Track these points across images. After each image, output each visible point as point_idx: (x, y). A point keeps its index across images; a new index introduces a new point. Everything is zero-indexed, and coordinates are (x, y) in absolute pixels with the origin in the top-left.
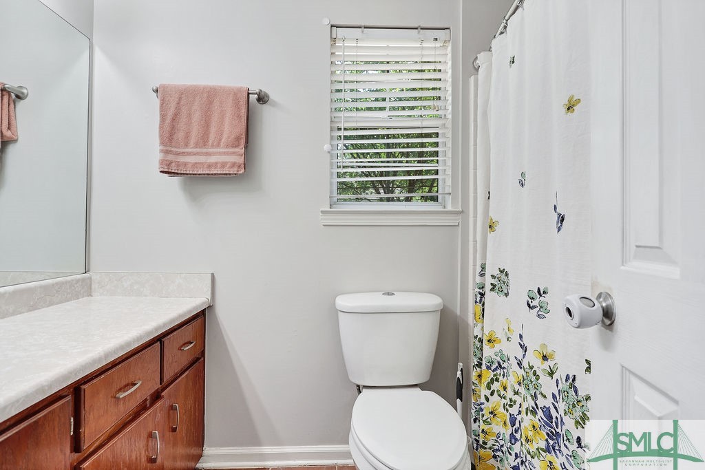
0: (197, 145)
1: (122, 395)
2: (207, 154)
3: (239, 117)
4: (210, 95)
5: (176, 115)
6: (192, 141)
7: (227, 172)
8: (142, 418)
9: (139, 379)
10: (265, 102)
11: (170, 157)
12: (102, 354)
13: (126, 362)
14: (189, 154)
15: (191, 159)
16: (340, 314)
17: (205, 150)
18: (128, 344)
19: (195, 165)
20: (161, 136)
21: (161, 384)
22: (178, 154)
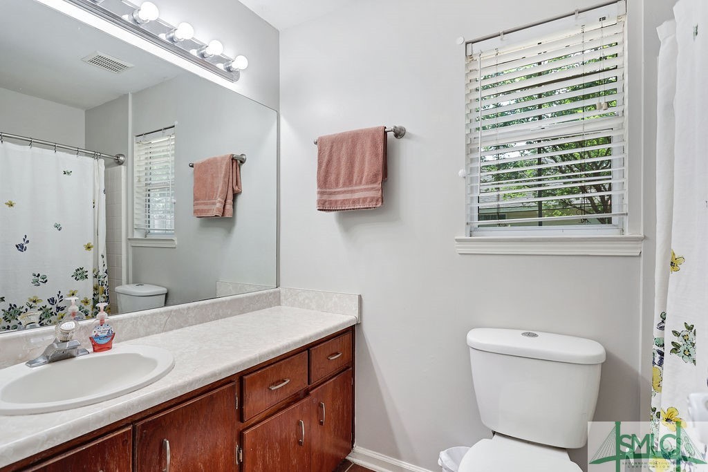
0: (344, 185)
1: (274, 388)
2: (352, 192)
3: (377, 155)
4: (354, 139)
5: (329, 162)
6: (341, 181)
7: (368, 206)
8: (290, 408)
9: (289, 378)
10: (402, 136)
11: (325, 197)
12: (258, 355)
13: (277, 364)
14: (339, 193)
15: (340, 197)
16: (471, 350)
17: (350, 189)
18: (278, 350)
19: (343, 202)
20: (319, 180)
21: (309, 384)
22: (331, 194)
